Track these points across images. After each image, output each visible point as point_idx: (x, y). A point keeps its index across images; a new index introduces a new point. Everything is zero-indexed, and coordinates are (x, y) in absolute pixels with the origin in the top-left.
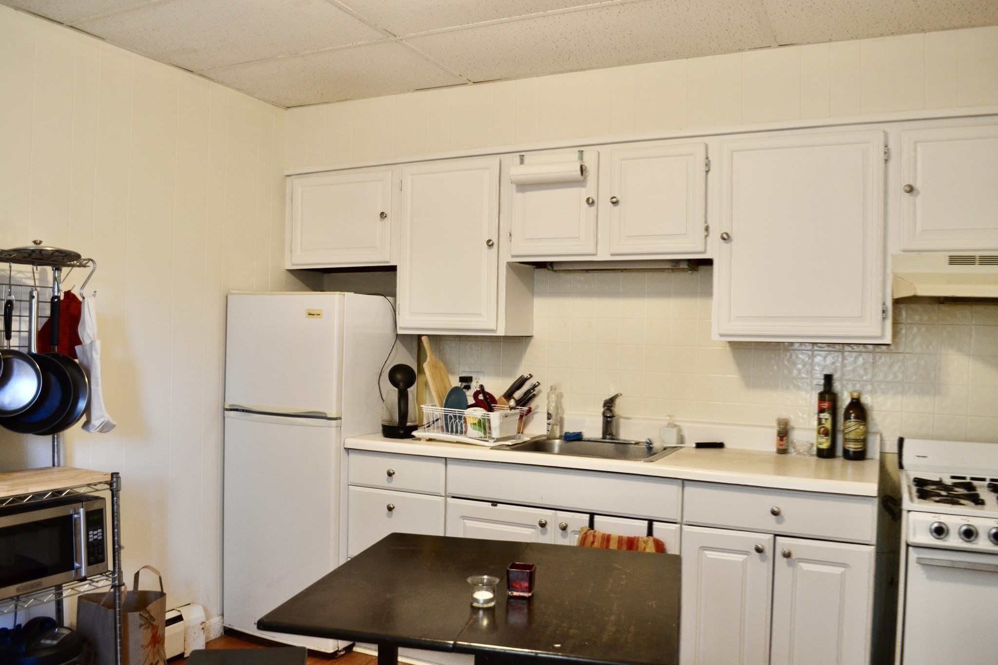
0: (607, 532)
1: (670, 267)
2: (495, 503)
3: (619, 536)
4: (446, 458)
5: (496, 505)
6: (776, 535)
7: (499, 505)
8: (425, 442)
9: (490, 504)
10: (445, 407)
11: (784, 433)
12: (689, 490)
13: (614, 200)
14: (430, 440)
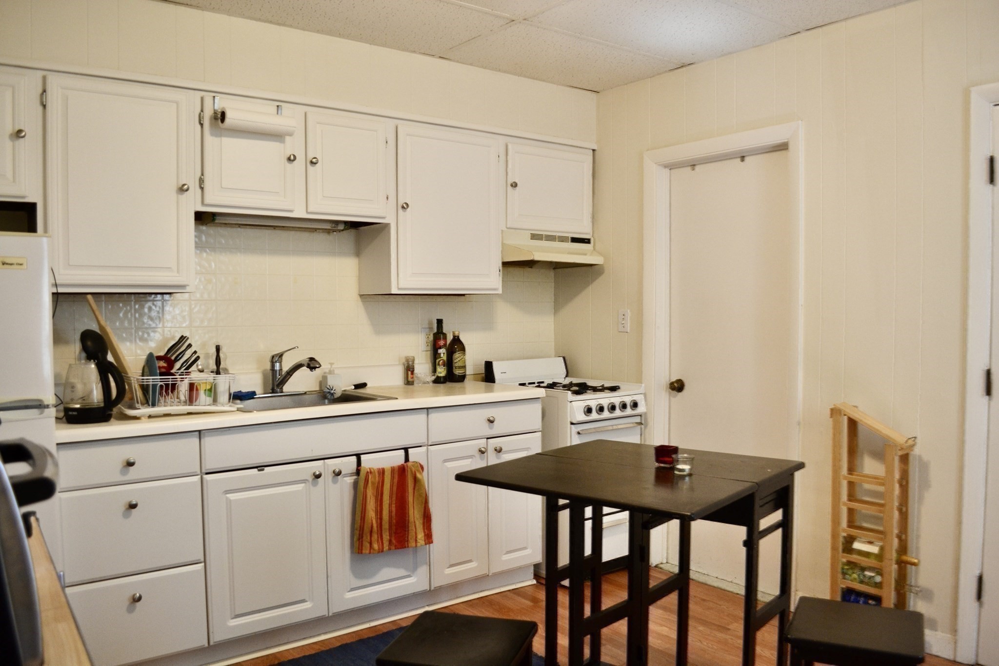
0: (381, 467)
1: (330, 228)
2: (260, 468)
3: (391, 467)
4: (200, 431)
5: (263, 470)
6: (488, 438)
7: (266, 469)
8: (147, 420)
9: (256, 470)
10: (160, 376)
11: (409, 369)
12: (434, 416)
13: (314, 160)
14: (150, 417)
